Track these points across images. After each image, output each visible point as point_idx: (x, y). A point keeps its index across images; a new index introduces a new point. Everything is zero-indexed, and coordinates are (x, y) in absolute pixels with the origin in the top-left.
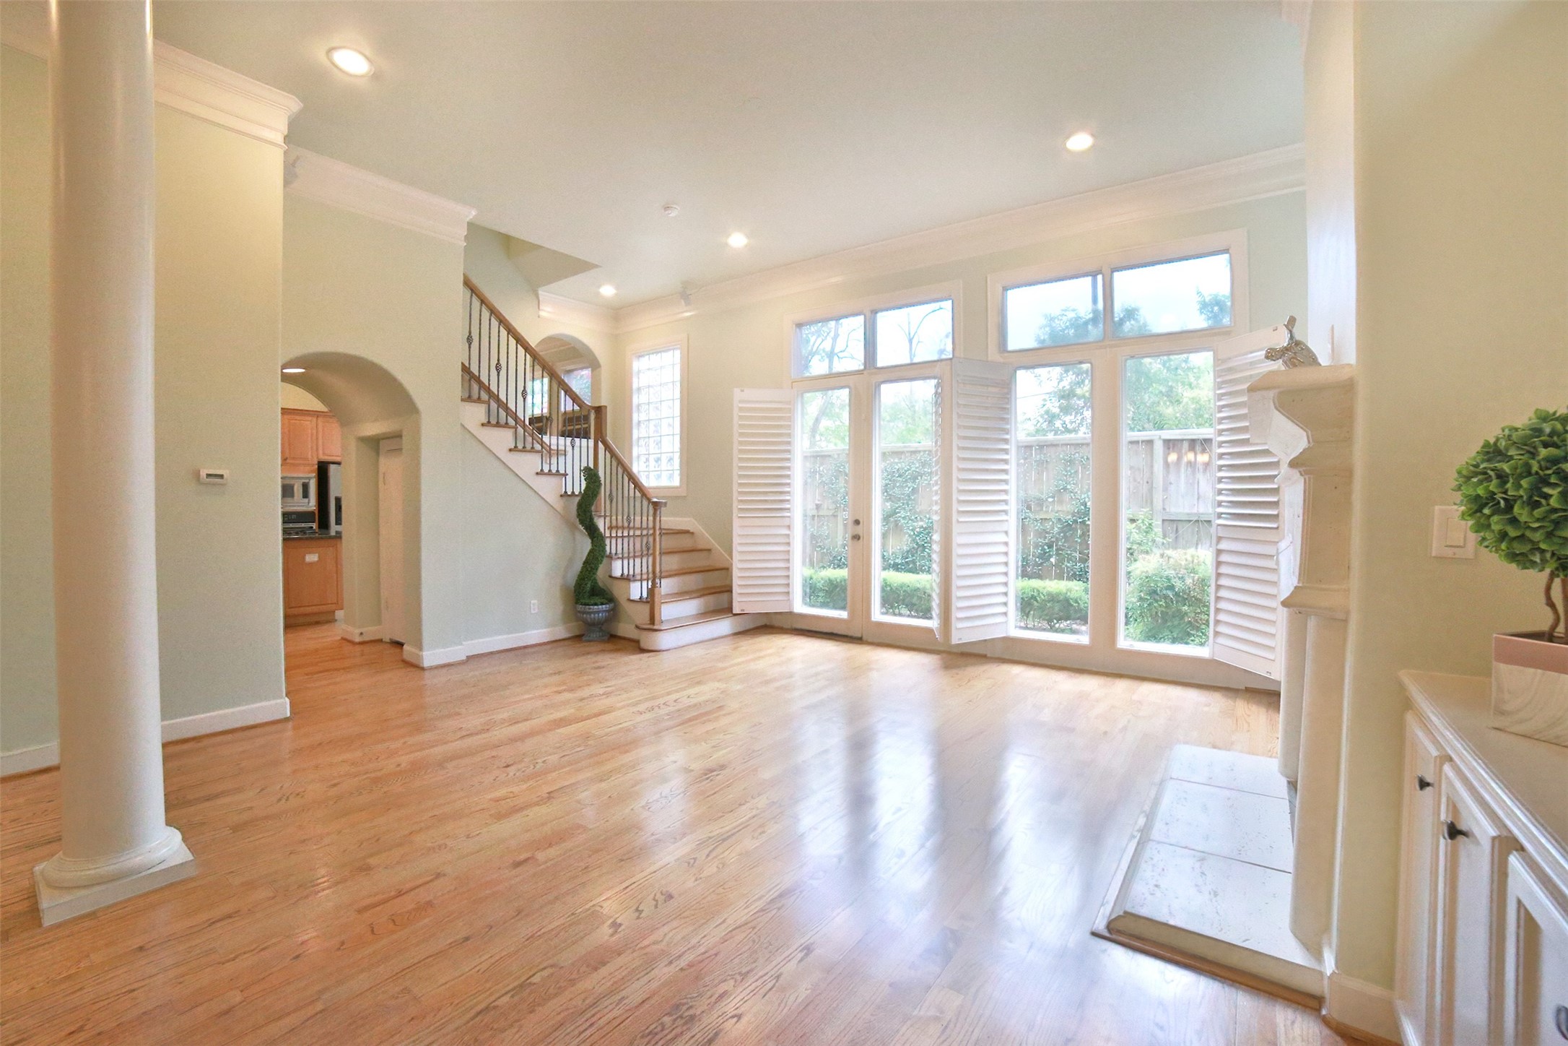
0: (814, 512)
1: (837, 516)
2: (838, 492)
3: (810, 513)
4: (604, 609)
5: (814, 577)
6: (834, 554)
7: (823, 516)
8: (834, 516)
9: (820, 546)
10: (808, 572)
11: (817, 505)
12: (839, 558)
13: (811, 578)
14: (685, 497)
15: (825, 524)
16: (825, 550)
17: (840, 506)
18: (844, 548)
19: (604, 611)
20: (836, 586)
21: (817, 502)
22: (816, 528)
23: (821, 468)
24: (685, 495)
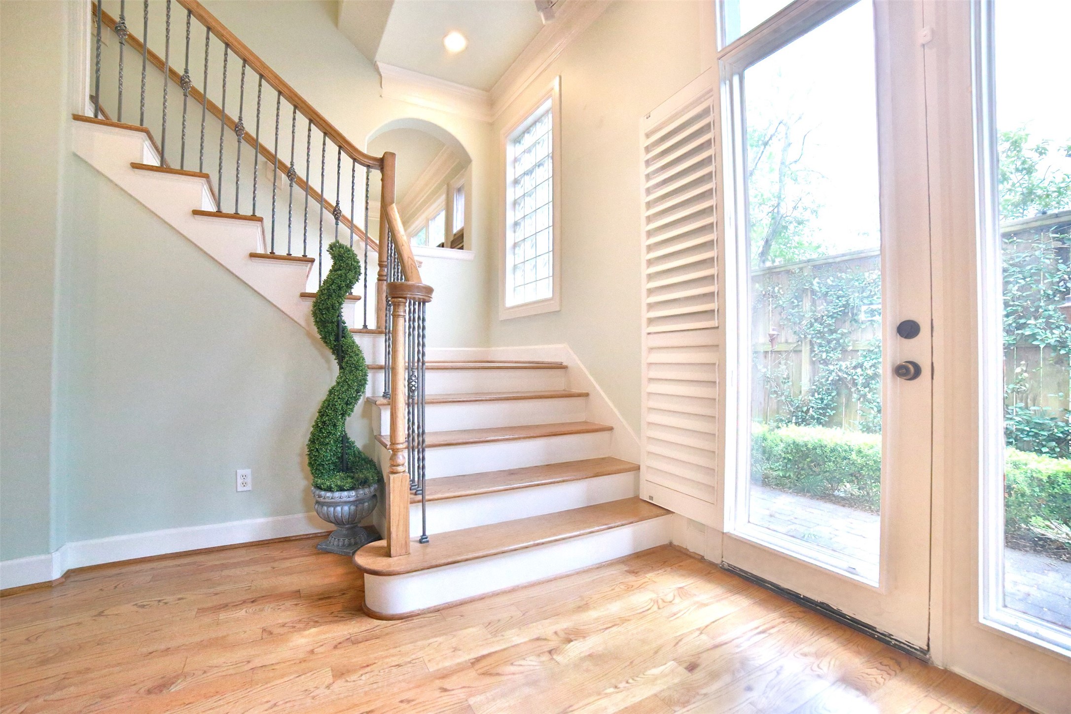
0: (769, 348)
1: (801, 351)
2: (801, 319)
3: (762, 349)
4: (345, 499)
5: (770, 437)
6: (797, 403)
7: (779, 352)
8: (795, 351)
9: (775, 392)
10: (760, 429)
11: (771, 336)
12: (805, 409)
13: (765, 439)
14: (558, 311)
15: (783, 362)
16: (783, 398)
17: (805, 337)
18: (813, 396)
19: (346, 503)
20: (805, 456)
21: (772, 332)
22: (769, 367)
23: (776, 289)
24: (558, 309)
